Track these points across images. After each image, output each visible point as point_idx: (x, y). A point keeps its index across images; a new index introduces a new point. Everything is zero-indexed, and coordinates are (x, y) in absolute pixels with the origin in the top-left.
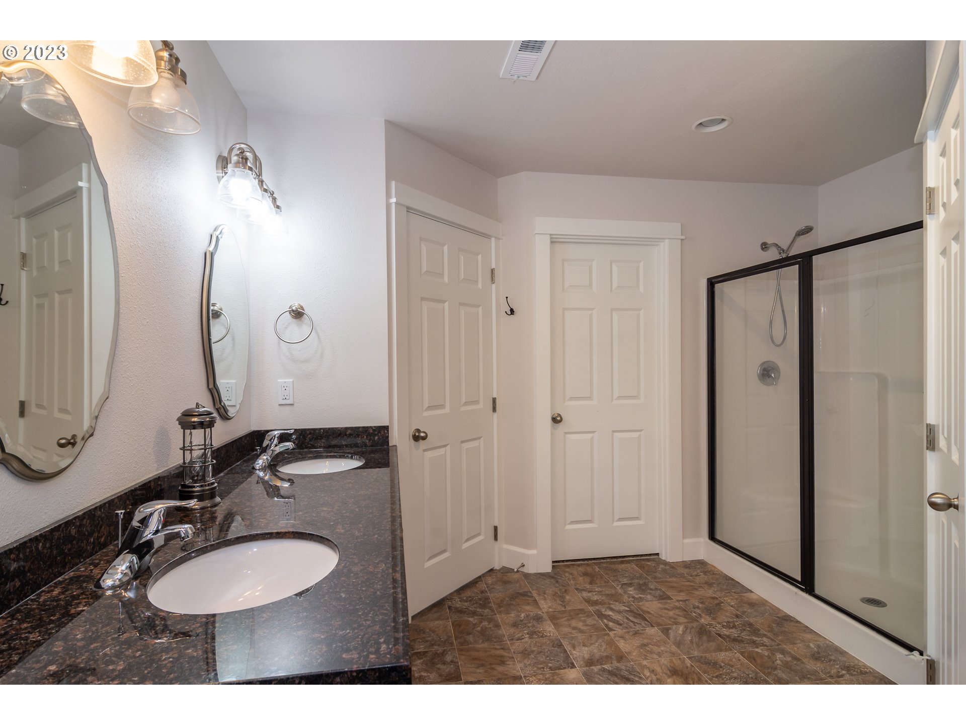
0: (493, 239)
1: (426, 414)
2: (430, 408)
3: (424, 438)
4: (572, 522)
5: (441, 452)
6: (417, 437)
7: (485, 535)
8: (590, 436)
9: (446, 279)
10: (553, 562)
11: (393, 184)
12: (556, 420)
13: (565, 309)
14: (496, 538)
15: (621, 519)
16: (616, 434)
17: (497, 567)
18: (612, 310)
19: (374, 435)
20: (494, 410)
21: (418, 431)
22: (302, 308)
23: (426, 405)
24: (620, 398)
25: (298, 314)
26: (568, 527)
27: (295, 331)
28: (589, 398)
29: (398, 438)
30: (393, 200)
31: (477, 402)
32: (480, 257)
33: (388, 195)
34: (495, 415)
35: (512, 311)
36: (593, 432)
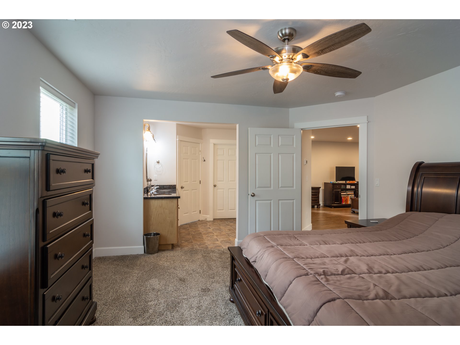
0: (200, 144)
1: (184, 183)
2: (185, 182)
3: (183, 188)
4: (219, 210)
5: (187, 191)
6: (182, 188)
7: (198, 212)
8: (223, 190)
9: (189, 154)
10: (214, 219)
11: (178, 136)
12: (215, 186)
13: (217, 160)
14: (200, 213)
15: (230, 210)
16: (229, 190)
17: (200, 220)
18: (229, 160)
19: (173, 186)
20: (200, 183)
21: (182, 186)
22: (159, 161)
23: (184, 181)
24: (230, 181)
25: (158, 162)
26: (217, 211)
27: (158, 166)
28: (223, 181)
29: (178, 187)
30: (178, 139)
31: (196, 181)
32: (197, 148)
33: (177, 138)
34: (200, 184)
35: (205, 160)
36: (224, 189)
